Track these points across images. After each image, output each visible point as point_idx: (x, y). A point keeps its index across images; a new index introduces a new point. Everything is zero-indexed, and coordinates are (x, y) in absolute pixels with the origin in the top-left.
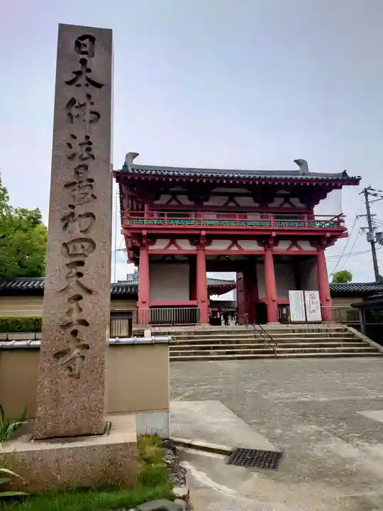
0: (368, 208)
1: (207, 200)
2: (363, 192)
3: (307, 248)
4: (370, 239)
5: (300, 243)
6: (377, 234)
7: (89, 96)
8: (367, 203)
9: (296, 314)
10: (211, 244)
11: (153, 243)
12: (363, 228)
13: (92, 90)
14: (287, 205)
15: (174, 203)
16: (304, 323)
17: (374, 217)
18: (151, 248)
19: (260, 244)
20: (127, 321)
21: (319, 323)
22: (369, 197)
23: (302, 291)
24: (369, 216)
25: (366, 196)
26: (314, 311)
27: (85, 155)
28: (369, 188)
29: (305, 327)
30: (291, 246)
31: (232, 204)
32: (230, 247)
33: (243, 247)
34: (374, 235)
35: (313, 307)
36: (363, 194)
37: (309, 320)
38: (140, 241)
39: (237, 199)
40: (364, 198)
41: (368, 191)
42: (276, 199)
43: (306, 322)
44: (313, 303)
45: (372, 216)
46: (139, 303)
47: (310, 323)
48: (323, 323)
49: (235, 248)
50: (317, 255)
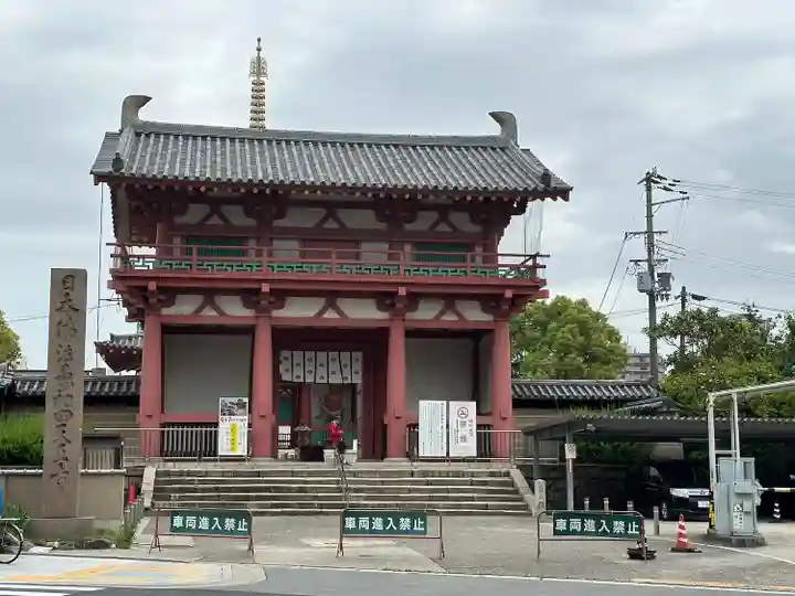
0: (650, 216)
1: (281, 215)
2: (643, 181)
3: (475, 315)
5: (460, 306)
6: (660, 275)
7: (70, 318)
8: (650, 205)
9: (429, 445)
10: (282, 307)
11: (170, 302)
12: (636, 262)
13: (72, 313)
14: (443, 228)
15: (215, 220)
16: (442, 461)
18: (165, 311)
19: (381, 307)
20: (112, 451)
21: (473, 461)
23: (445, 402)
24: (650, 233)
25: (649, 189)
26: (464, 439)
27: (67, 357)
29: (444, 467)
30: (442, 313)
31: (331, 224)
32: (321, 313)
33: (346, 312)
35: (463, 431)
36: (643, 184)
37: (451, 455)
38: (146, 300)
39: (343, 214)
40: (645, 194)
42: (422, 214)
43: (447, 459)
44: (463, 424)
45: (657, 233)
46: (141, 417)
47: (454, 460)
48: (479, 461)
49: (330, 315)
50: (493, 330)
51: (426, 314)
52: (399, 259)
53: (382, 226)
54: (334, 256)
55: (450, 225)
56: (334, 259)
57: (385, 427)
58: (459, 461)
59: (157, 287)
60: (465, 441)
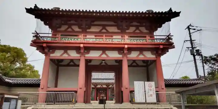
0: (190, 36)
1: (89, 28)
2: (187, 28)
3: (149, 56)
4: (193, 53)
6: (196, 50)
8: (190, 33)
9: (139, 97)
10: (89, 53)
11: (53, 52)
12: (188, 48)
14: (137, 31)
15: (70, 30)
16: (144, 104)
17: (194, 42)
18: (51, 55)
19: (119, 53)
21: (155, 104)
22: (191, 30)
23: (143, 82)
24: (191, 41)
26: (151, 95)
28: (190, 25)
30: (139, 55)
32: (101, 55)
33: (109, 55)
34: (195, 51)
35: (151, 93)
36: (187, 29)
40: (188, 31)
41: (190, 27)
43: (146, 103)
44: (151, 90)
45: (193, 40)
46: (40, 89)
47: (149, 104)
48: (158, 104)
49: (104, 56)
50: (156, 60)
51: (134, 55)
52: (125, 37)
53: (119, 31)
54: (104, 36)
55: (140, 30)
56: (104, 37)
57: (122, 92)
58: (150, 104)
59: (46, 45)
60: (152, 96)
